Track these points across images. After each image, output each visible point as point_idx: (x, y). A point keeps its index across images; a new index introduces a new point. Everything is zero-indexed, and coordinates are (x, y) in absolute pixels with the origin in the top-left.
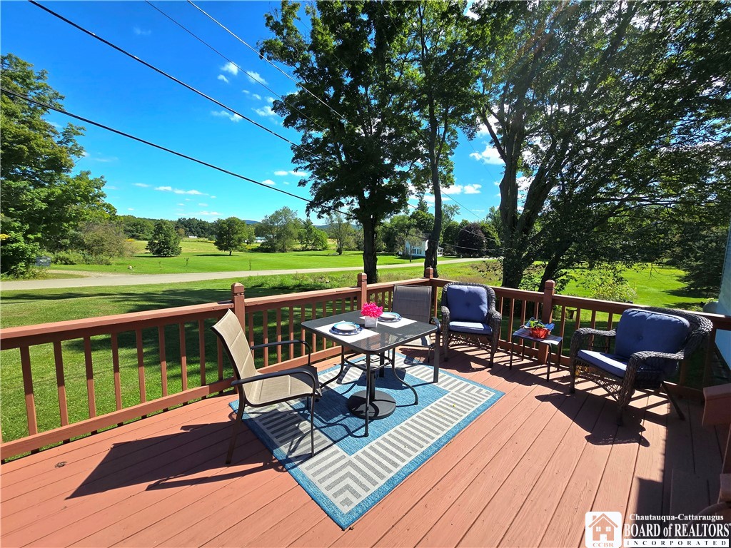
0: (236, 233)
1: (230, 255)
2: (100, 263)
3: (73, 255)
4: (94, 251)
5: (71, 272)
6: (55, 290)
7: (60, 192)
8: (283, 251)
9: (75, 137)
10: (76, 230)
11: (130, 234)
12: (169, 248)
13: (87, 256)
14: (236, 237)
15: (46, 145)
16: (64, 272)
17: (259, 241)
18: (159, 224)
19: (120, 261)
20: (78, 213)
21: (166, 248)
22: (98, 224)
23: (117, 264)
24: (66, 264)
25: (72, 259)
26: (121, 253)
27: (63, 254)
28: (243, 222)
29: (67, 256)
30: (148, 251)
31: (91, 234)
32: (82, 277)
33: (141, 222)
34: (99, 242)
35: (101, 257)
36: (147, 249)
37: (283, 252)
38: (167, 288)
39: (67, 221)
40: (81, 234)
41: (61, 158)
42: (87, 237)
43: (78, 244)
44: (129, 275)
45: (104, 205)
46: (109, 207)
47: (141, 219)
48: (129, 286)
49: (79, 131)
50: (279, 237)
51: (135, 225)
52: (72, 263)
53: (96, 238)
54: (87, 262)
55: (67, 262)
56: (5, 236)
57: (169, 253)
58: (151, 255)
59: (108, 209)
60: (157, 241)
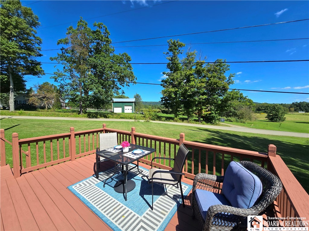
2: (241, 122)
3: (232, 119)
4: (240, 117)
5: (228, 125)
6: (215, 129)
7: (225, 97)
9: (232, 78)
10: (235, 110)
11: (264, 111)
12: (277, 118)
13: (237, 119)
15: (221, 83)
16: (226, 124)
18: (274, 106)
19: (250, 122)
20: (231, 104)
21: (276, 118)
22: (242, 107)
23: (248, 123)
24: (230, 122)
25: (232, 120)
26: (250, 119)
27: (230, 118)
30: (267, 119)
31: (240, 111)
32: (230, 126)
33: (270, 105)
34: (242, 114)
35: (242, 120)
36: (266, 118)
38: (256, 136)
39: (226, 107)
40: (236, 111)
41: (225, 86)
42: (238, 113)
43: (235, 115)
44: (247, 128)
45: (248, 100)
46: (250, 100)
47: (270, 104)
48: (240, 132)
49: (233, 75)
51: (266, 107)
52: (232, 122)
54: (237, 121)
55: (230, 121)
56: (210, 112)
57: (277, 120)
58: (268, 120)
59: (250, 101)
60: (271, 114)
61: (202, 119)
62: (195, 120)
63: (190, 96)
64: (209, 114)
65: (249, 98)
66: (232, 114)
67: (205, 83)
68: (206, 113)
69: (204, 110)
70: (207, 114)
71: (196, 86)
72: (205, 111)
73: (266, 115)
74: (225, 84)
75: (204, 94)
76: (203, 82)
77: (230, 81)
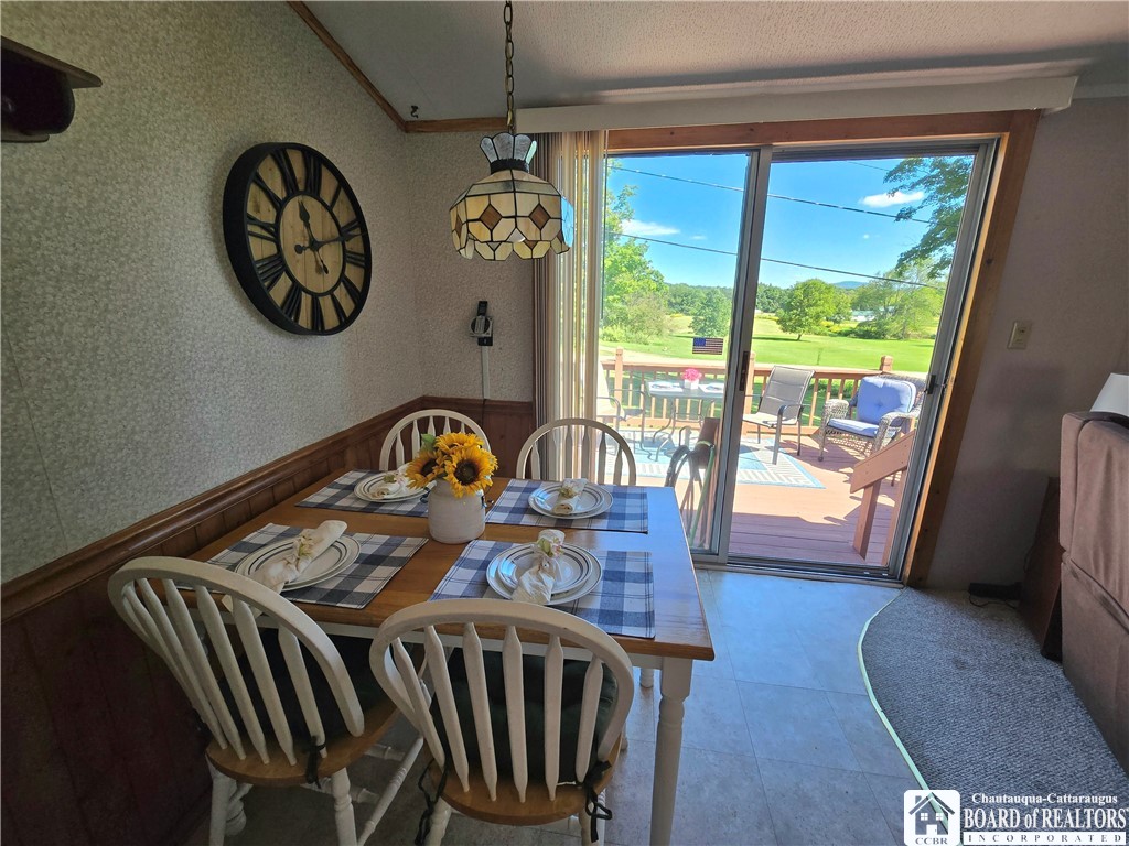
0: (815, 305)
1: (798, 340)
2: (639, 341)
3: (616, 331)
4: (634, 327)
8: (902, 336)
9: (628, 199)
12: (714, 326)
13: (628, 333)
14: (812, 311)
17: (859, 318)
18: (709, 293)
19: (657, 340)
20: (622, 285)
21: (711, 327)
22: (642, 296)
23: (656, 344)
25: (615, 336)
26: (660, 331)
27: (610, 330)
28: (829, 288)
29: (612, 332)
30: (691, 330)
31: (637, 307)
34: (641, 317)
35: (640, 334)
37: (900, 339)
40: (626, 308)
41: (614, 226)
42: (631, 312)
43: (623, 319)
45: (653, 273)
46: (657, 274)
47: (694, 287)
49: (632, 191)
50: (898, 311)
51: (686, 295)
52: (615, 340)
53: (639, 312)
54: (628, 339)
55: (611, 339)
58: (694, 335)
59: (657, 277)
60: (702, 318)
65: (654, 266)
66: (614, 316)
73: (690, 319)
77: (623, 208)
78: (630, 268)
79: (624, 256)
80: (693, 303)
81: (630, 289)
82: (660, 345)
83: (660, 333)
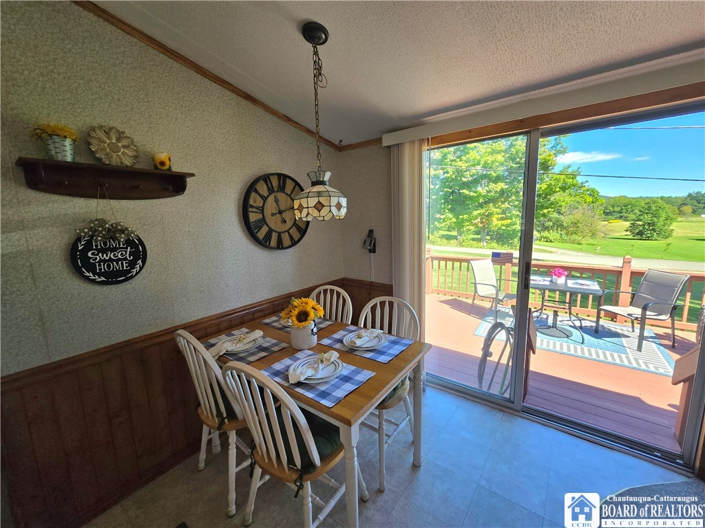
2: (573, 242)
3: (552, 235)
4: (569, 231)
5: (547, 248)
7: (546, 186)
10: (560, 214)
11: (618, 215)
12: (654, 230)
13: (563, 236)
18: (649, 203)
19: (591, 241)
21: (650, 230)
23: (587, 244)
24: (547, 241)
25: (551, 238)
27: (546, 234)
29: (549, 235)
30: (628, 233)
31: (571, 217)
32: (551, 252)
33: (634, 202)
34: (575, 224)
35: (574, 237)
36: (626, 231)
40: (562, 217)
41: (549, 160)
42: (566, 220)
43: (559, 225)
44: (590, 255)
45: (588, 190)
46: (592, 191)
47: (634, 198)
51: (624, 205)
52: (551, 241)
53: (574, 220)
54: (563, 241)
55: (548, 240)
56: (509, 221)
57: (652, 236)
58: (631, 237)
59: (593, 193)
60: (640, 223)
61: (488, 237)
62: (473, 240)
63: (467, 185)
64: (507, 226)
65: (590, 185)
66: (551, 224)
67: (503, 154)
68: (500, 223)
69: (497, 216)
70: (503, 225)
71: (482, 162)
72: (498, 220)
73: (628, 224)
74: (549, 155)
75: (497, 179)
76: (499, 152)
77: (558, 147)
78: (563, 189)
79: (558, 180)
80: (632, 211)
81: (564, 204)
82: (593, 245)
83: (593, 235)
